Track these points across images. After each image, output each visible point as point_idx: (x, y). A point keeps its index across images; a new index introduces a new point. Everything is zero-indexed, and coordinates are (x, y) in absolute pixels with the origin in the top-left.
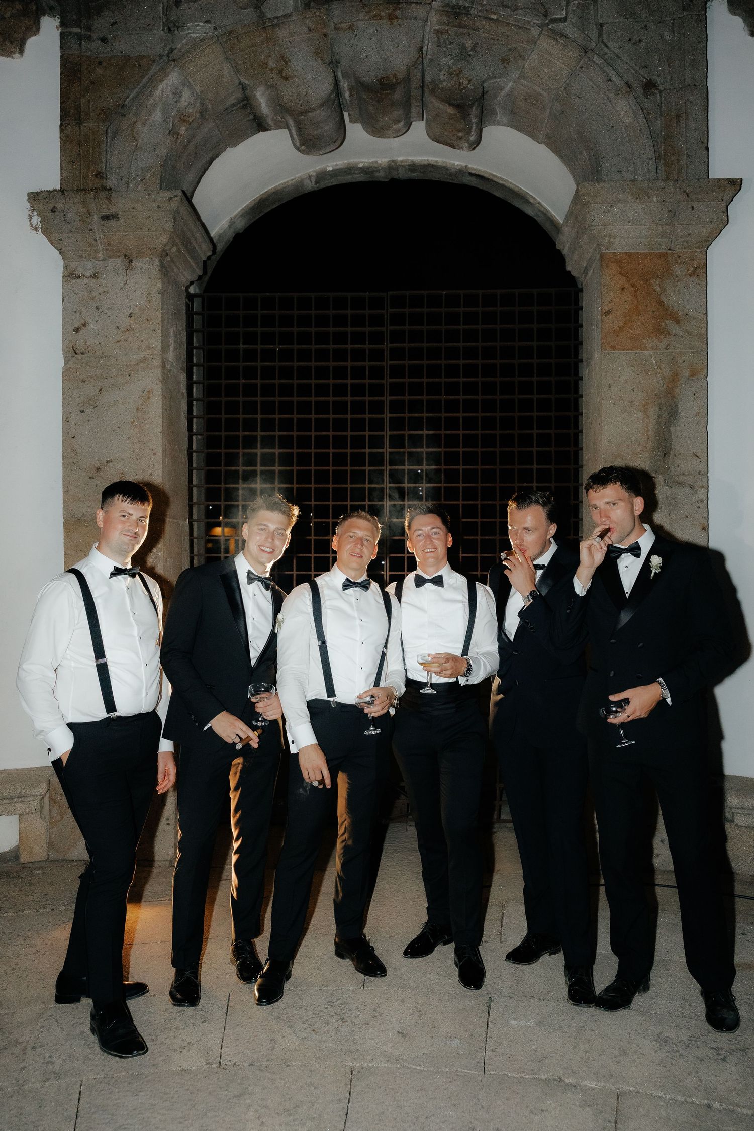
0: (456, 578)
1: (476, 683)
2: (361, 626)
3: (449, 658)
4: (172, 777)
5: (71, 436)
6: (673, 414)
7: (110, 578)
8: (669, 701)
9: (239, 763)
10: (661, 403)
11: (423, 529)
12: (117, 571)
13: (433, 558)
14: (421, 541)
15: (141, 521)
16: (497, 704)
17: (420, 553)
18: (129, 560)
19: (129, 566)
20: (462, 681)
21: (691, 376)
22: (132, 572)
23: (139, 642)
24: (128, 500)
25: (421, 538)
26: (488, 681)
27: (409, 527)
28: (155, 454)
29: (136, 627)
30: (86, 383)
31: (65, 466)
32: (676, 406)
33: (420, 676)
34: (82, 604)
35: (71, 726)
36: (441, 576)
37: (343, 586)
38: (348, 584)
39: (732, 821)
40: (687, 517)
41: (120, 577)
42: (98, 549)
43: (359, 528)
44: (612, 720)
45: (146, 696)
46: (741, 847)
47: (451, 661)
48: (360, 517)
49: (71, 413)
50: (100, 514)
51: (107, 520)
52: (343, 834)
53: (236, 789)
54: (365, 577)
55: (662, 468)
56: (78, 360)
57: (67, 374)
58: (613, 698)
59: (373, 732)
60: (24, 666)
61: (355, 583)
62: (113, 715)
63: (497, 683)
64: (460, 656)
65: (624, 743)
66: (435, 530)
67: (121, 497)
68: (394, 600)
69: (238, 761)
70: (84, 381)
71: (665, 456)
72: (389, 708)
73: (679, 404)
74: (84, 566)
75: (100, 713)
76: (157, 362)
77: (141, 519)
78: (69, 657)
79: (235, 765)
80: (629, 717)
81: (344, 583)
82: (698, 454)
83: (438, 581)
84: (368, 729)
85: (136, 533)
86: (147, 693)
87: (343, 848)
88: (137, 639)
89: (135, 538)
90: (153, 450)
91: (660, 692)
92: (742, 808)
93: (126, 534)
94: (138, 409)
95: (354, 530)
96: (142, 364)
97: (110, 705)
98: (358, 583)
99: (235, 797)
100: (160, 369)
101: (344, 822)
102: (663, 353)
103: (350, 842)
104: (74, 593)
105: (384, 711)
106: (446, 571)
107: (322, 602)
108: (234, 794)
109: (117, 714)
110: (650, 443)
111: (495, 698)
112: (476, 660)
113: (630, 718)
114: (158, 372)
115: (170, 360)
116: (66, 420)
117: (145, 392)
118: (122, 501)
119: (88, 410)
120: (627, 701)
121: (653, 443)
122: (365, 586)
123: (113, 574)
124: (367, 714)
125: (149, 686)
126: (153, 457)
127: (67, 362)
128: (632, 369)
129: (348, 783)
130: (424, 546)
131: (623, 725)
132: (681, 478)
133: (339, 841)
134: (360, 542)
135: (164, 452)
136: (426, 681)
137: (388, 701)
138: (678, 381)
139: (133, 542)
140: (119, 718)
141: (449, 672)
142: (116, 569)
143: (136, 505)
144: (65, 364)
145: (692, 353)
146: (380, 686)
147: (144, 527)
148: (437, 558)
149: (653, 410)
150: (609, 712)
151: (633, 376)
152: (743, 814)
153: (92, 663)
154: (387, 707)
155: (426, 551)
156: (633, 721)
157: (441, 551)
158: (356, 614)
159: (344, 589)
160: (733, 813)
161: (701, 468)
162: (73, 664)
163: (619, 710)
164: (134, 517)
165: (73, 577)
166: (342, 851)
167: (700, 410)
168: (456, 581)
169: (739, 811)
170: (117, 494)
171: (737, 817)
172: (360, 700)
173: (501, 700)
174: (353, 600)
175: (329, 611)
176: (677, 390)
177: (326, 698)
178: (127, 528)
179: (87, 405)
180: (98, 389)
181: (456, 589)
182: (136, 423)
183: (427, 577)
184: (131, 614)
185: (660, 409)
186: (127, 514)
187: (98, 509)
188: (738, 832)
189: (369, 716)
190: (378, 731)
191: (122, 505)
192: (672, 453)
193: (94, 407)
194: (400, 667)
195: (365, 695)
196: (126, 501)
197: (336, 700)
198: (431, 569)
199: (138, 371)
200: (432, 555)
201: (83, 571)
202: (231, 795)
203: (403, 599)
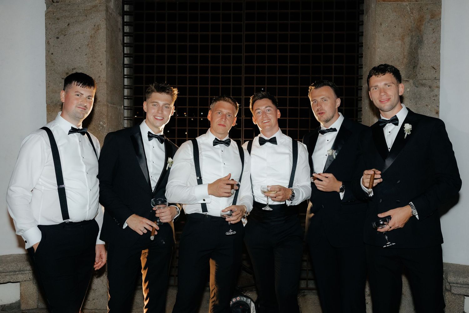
0: (285, 139)
1: (296, 204)
2: (224, 167)
3: (281, 188)
4: (104, 260)
5: (50, 53)
6: (420, 42)
7: (69, 134)
8: (417, 216)
9: (146, 253)
10: (412, 35)
11: (261, 108)
12: (73, 130)
13: (269, 126)
14: (260, 116)
15: (89, 98)
16: (311, 219)
17: (260, 124)
18: (81, 123)
19: (81, 128)
20: (288, 203)
21: (432, 18)
22: (83, 131)
23: (86, 175)
24: (81, 85)
25: (260, 114)
26: (304, 204)
27: (252, 108)
28: (102, 65)
29: (84, 166)
30: (60, 20)
31: (47, 71)
32: (422, 37)
33: (262, 200)
34: (50, 150)
35: (40, 227)
36: (275, 138)
37: (213, 143)
38: (216, 142)
39: (450, 291)
40: (427, 105)
41: (75, 134)
42: (62, 115)
43: (224, 108)
44: (380, 230)
45: (89, 210)
46: (455, 306)
47: (282, 190)
48: (226, 101)
49: (50, 38)
50: (63, 94)
51: (67, 97)
52: (213, 297)
53: (145, 269)
54: (227, 137)
55: (412, 76)
56: (55, 6)
57: (48, 15)
58: (380, 216)
59: (231, 233)
60: (12, 188)
61: (221, 141)
62: (66, 221)
63: (310, 206)
64: (287, 187)
65: (388, 244)
66: (268, 108)
67: (76, 82)
68: (246, 153)
69: (145, 251)
70: (58, 19)
71: (414, 68)
72: (241, 218)
73: (424, 36)
74: (52, 126)
75: (59, 219)
76: (103, 8)
77: (89, 97)
78: (40, 183)
79: (144, 254)
80: (390, 227)
81: (214, 141)
82: (434, 67)
83: (273, 141)
84: (228, 231)
85: (85, 106)
86: (90, 208)
87: (213, 306)
88: (85, 174)
89: (85, 109)
90: (100, 62)
91: (411, 211)
92: (457, 283)
93: (79, 106)
94: (91, 37)
95: (220, 109)
96: (94, 9)
97: (65, 214)
98: (222, 141)
99: (144, 273)
100: (105, 12)
101: (213, 290)
102: (414, 4)
103: (217, 302)
104: (45, 143)
105: (238, 220)
106: (278, 135)
107: (200, 152)
108: (144, 271)
109: (70, 220)
110: (405, 60)
111: (309, 215)
112: (298, 190)
113: (392, 229)
114: (104, 13)
115: (111, 7)
116: (48, 43)
117: (96, 26)
118: (77, 85)
119: (61, 37)
120: (389, 217)
121: (407, 59)
122: (227, 143)
123: (70, 132)
124: (228, 222)
125: (91, 204)
126: (101, 66)
127: (47, 8)
128: (395, 14)
129: (216, 266)
130: (262, 119)
131: (387, 233)
132: (424, 81)
133: (211, 301)
134: (224, 117)
135: (107, 63)
136: (266, 203)
137: (241, 214)
138: (424, 21)
139: (83, 112)
140: (71, 223)
141: (281, 197)
142: (73, 128)
143: (85, 89)
144: (47, 9)
145: (432, 4)
146: (236, 205)
147: (90, 103)
148: (271, 126)
149: (407, 39)
150: (379, 225)
151: (395, 18)
152: (457, 286)
153: (56, 187)
154: (240, 217)
155: (264, 122)
156: (394, 230)
157: (274, 121)
158: (221, 160)
159: (214, 145)
160: (451, 286)
161: (436, 75)
162: (43, 188)
163: (385, 223)
164: (85, 96)
165: (45, 132)
166: (212, 307)
167: (436, 39)
168: (285, 141)
169: (454, 285)
170: (74, 81)
171: (453, 288)
172: (224, 214)
173: (313, 217)
174: (220, 151)
175: (204, 158)
176: (423, 27)
177: (201, 212)
178: (80, 103)
179: (60, 34)
180: (67, 24)
181: (285, 145)
182: (90, 45)
183: (266, 138)
184: (81, 158)
185: (412, 39)
186: (80, 94)
187: (62, 90)
188: (453, 297)
189: (229, 223)
190: (235, 232)
191: (77, 88)
192: (418, 66)
193: (65, 35)
194: (250, 194)
195: (226, 210)
196: (79, 85)
197: (207, 214)
198: (268, 133)
199: (91, 13)
200: (267, 124)
201: (51, 129)
202: (143, 272)
203: (252, 152)
